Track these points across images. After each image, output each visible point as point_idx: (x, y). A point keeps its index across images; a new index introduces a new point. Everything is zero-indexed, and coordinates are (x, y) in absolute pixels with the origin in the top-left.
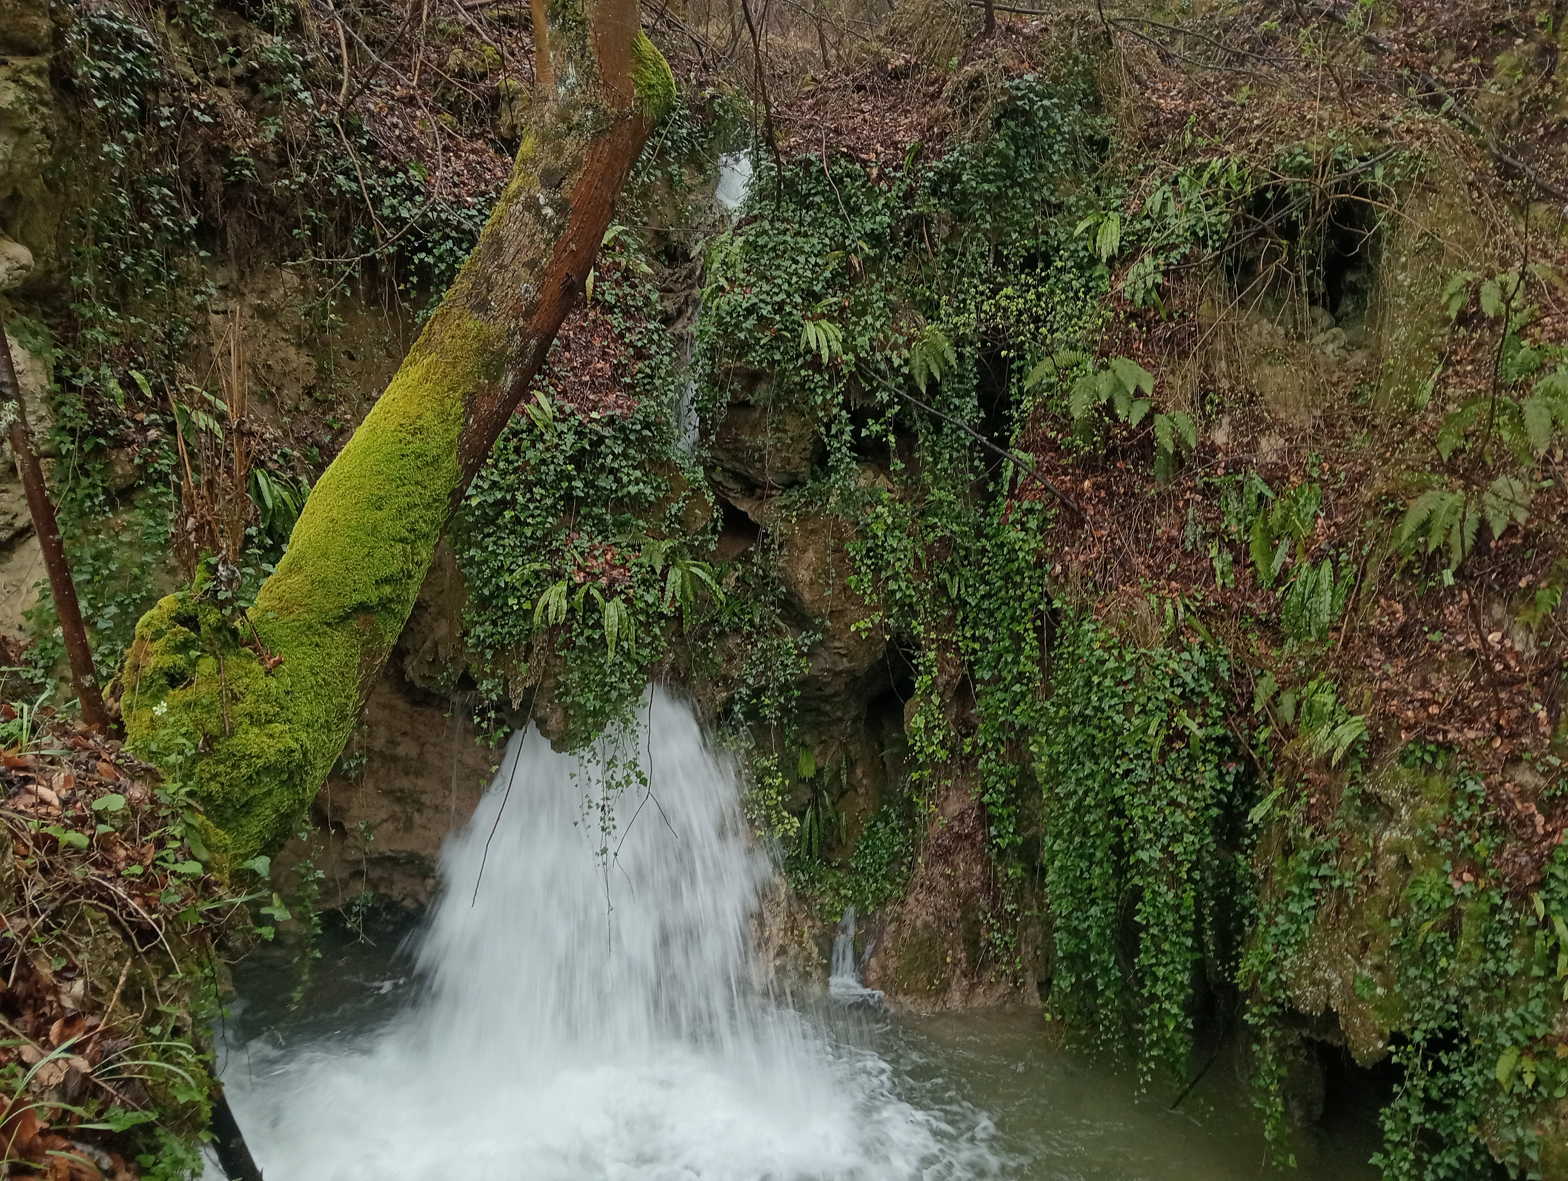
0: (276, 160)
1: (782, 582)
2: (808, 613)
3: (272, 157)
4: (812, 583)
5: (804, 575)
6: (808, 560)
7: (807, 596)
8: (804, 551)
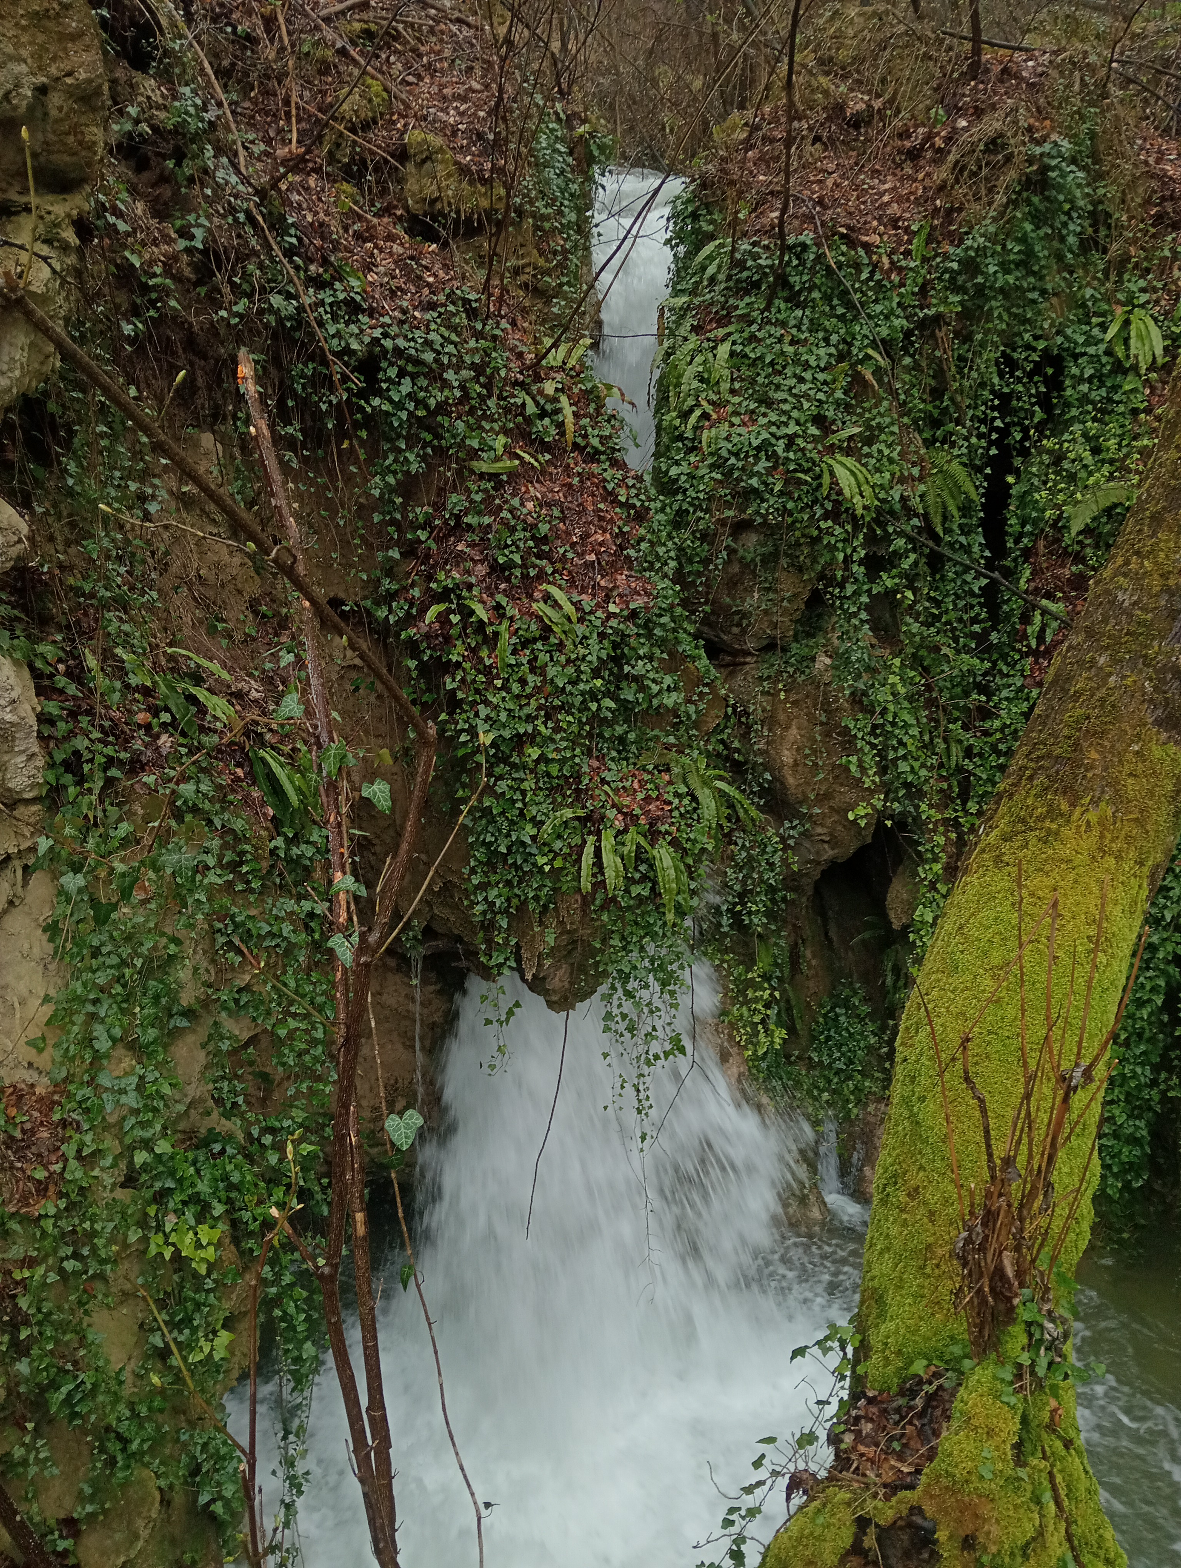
0: (192, 276)
1: (766, 767)
2: (792, 799)
3: (187, 272)
4: (796, 764)
5: (787, 756)
6: (792, 738)
7: (791, 781)
8: (787, 728)
